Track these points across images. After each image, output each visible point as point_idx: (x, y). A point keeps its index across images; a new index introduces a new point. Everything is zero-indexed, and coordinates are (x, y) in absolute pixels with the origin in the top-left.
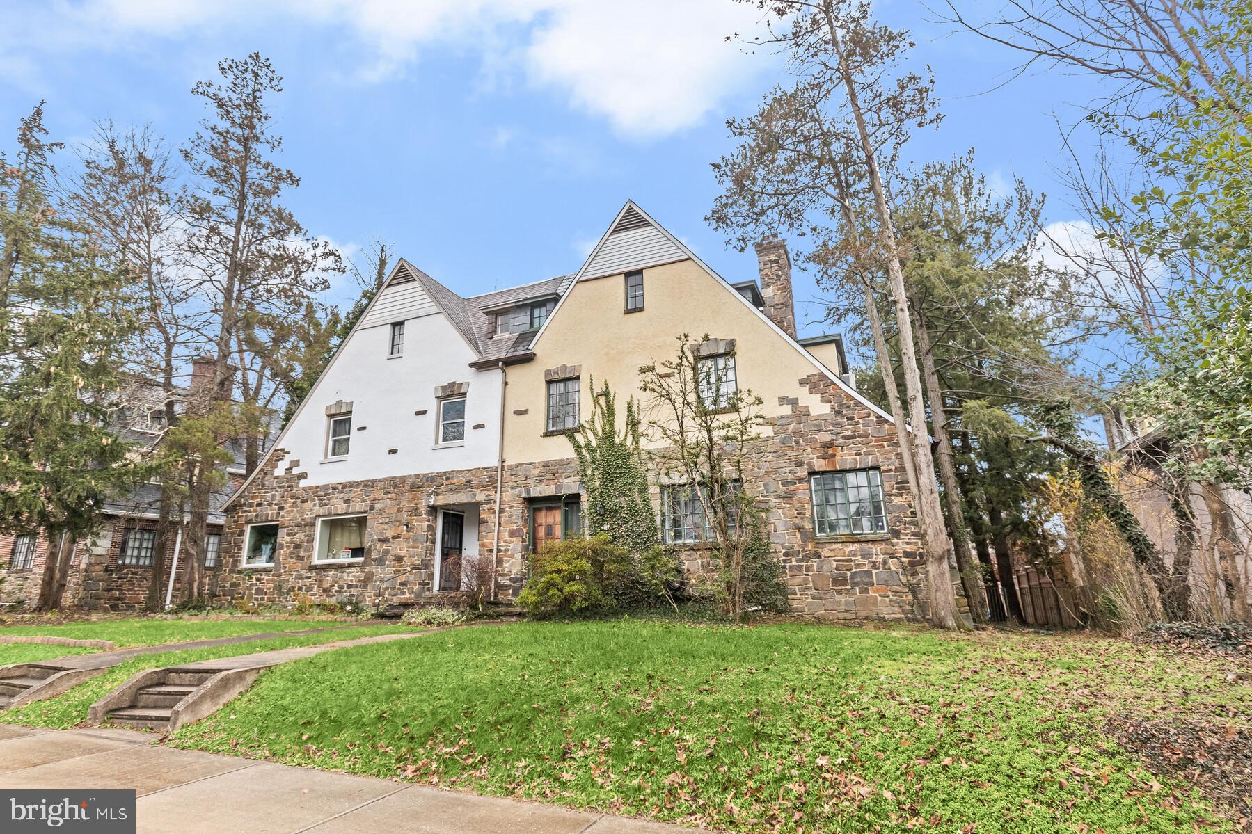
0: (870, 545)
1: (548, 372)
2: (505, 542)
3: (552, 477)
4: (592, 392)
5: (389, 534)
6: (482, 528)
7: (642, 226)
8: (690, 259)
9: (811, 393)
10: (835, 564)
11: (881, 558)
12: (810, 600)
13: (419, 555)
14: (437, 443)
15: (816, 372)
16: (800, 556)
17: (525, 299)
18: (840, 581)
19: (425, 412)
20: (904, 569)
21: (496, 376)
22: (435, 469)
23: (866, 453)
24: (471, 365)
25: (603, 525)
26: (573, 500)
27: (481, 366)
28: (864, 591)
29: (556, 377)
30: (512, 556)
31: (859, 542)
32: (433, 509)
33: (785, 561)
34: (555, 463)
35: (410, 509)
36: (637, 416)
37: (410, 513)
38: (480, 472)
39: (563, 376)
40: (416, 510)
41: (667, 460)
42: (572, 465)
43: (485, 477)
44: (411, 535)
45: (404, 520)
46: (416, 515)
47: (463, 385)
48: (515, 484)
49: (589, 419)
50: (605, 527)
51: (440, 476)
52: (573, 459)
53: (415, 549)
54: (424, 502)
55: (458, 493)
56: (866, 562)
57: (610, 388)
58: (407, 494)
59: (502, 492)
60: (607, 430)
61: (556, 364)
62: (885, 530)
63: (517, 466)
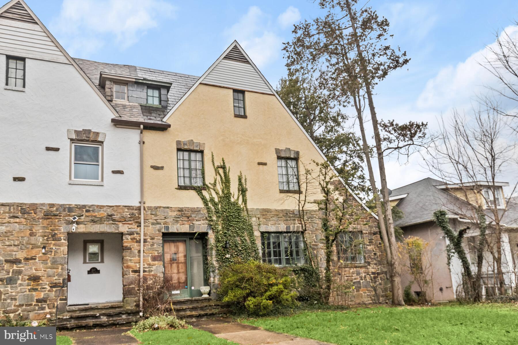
0: (359, 269)
1: (178, 143)
2: (149, 264)
3: (186, 219)
4: (214, 164)
5: (20, 255)
6: (126, 253)
7: (244, 62)
8: (274, 95)
9: (335, 190)
11: (363, 275)
13: (59, 275)
15: (337, 179)
19: (57, 150)
20: (372, 280)
21: (134, 135)
22: (74, 201)
24: (113, 120)
26: (203, 237)
27: (117, 123)
28: (358, 291)
29: (186, 147)
31: (356, 267)
34: (188, 209)
35: (46, 234)
36: (244, 186)
37: (46, 238)
38: (121, 209)
39: (192, 148)
40: (54, 236)
41: (264, 217)
42: (202, 212)
43: (127, 214)
44: (49, 258)
45: (39, 244)
46: (53, 240)
47: (100, 135)
48: (155, 221)
49: (213, 182)
50: (228, 256)
51: (80, 208)
52: (201, 208)
53: (55, 270)
54: (63, 229)
55: (101, 224)
56: (358, 277)
57: (226, 164)
58: (41, 220)
59: (144, 226)
60: (226, 192)
61: (184, 137)
62: (363, 262)
63: (156, 208)
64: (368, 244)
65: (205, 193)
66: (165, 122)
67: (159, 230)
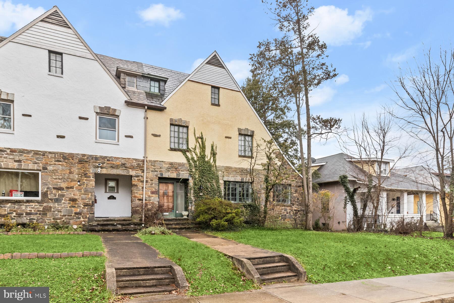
0: (287, 207)
1: (171, 120)
2: (149, 196)
3: (175, 170)
4: (195, 136)
5: (63, 185)
6: (134, 189)
9: (276, 157)
10: (277, 212)
11: (289, 211)
13: (90, 199)
14: (96, 139)
15: (278, 151)
19: (87, 119)
20: (294, 214)
21: (140, 113)
22: (99, 154)
23: (288, 180)
24: (126, 102)
26: (185, 181)
27: (131, 104)
28: (284, 220)
29: (176, 123)
30: (153, 203)
34: (176, 163)
35: (80, 173)
36: (215, 151)
37: (80, 175)
38: (131, 160)
39: (180, 124)
40: (85, 174)
41: (227, 171)
42: (185, 166)
43: (135, 164)
44: (83, 188)
45: (76, 179)
46: (85, 177)
47: (117, 111)
48: (154, 170)
49: (194, 147)
50: (201, 194)
51: (103, 158)
52: (185, 163)
53: (87, 196)
54: (91, 171)
55: (117, 169)
56: (285, 212)
57: (203, 136)
58: (76, 164)
59: (147, 172)
60: (202, 154)
61: (176, 116)
62: (289, 203)
63: (155, 161)
64: (294, 192)
65: (188, 154)
66: (163, 106)
67: (156, 176)
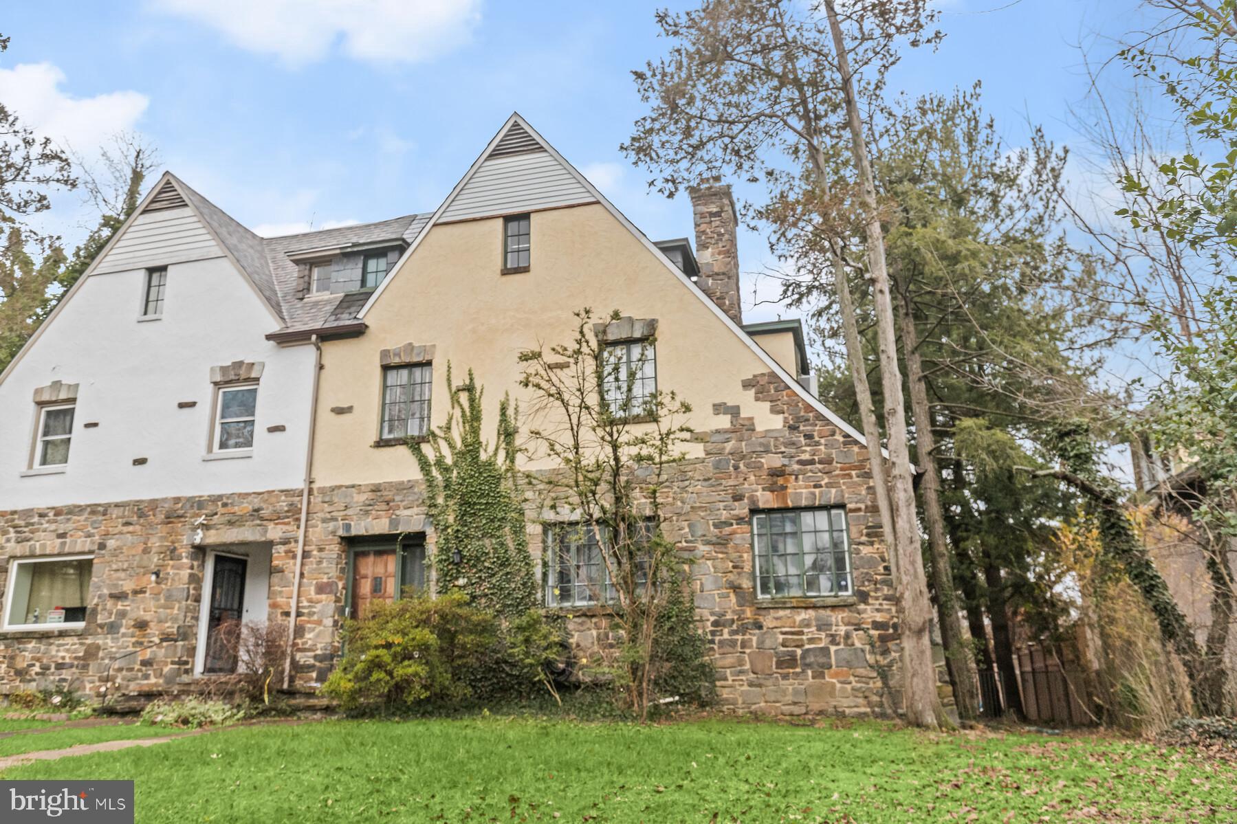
0: (828, 612)
1: (385, 354)
2: (310, 601)
3: (384, 507)
4: (449, 385)
5: (128, 586)
6: (276, 579)
7: (532, 151)
8: (598, 202)
9: (757, 399)
10: (781, 637)
11: (842, 630)
12: (746, 688)
13: (175, 620)
14: (210, 450)
15: (765, 371)
16: (735, 627)
17: (354, 245)
18: (787, 662)
19: (193, 404)
20: (872, 645)
21: (306, 355)
22: (205, 490)
23: (829, 485)
24: (269, 337)
25: (457, 578)
26: (415, 541)
27: (283, 339)
28: (819, 675)
29: (397, 360)
30: (319, 623)
31: (815, 607)
32: (200, 551)
33: (713, 633)
36: (513, 422)
38: (277, 496)
41: (554, 487)
42: (416, 490)
43: (283, 505)
44: (163, 589)
46: (172, 559)
47: (255, 367)
48: (328, 516)
49: (443, 423)
52: (417, 481)
53: (168, 610)
54: (185, 540)
56: (823, 635)
57: (475, 380)
59: (306, 527)
60: (469, 441)
61: (395, 341)
63: (333, 489)
65: (426, 448)
67: (334, 533)
